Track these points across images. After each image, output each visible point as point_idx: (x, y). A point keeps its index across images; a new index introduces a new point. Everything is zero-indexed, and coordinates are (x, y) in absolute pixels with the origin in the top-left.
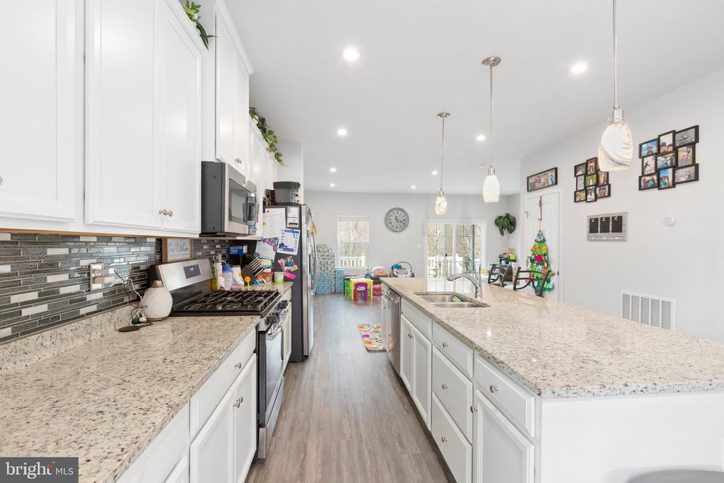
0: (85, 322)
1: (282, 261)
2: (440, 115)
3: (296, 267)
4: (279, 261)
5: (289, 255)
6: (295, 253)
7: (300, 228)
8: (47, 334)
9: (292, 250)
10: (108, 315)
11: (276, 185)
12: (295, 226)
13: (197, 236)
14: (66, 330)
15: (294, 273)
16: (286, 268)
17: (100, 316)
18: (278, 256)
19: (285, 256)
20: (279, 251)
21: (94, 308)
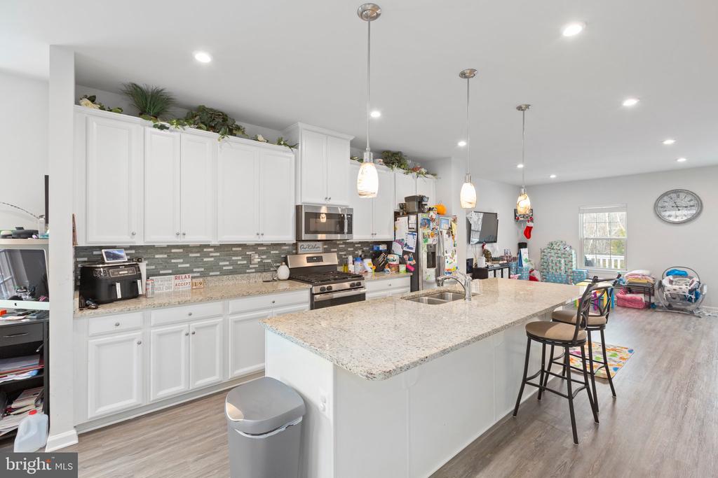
0: (247, 275)
1: (406, 257)
2: (520, 108)
3: (414, 262)
4: (405, 257)
5: (410, 252)
6: (414, 251)
7: (417, 231)
8: (230, 276)
9: (412, 249)
10: (259, 274)
11: (407, 199)
12: (413, 230)
13: (295, 242)
14: (239, 276)
15: (413, 266)
16: (409, 262)
17: (254, 274)
18: (405, 253)
19: (407, 253)
20: (405, 249)
21: (253, 270)
